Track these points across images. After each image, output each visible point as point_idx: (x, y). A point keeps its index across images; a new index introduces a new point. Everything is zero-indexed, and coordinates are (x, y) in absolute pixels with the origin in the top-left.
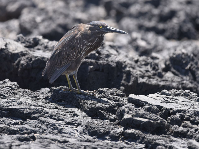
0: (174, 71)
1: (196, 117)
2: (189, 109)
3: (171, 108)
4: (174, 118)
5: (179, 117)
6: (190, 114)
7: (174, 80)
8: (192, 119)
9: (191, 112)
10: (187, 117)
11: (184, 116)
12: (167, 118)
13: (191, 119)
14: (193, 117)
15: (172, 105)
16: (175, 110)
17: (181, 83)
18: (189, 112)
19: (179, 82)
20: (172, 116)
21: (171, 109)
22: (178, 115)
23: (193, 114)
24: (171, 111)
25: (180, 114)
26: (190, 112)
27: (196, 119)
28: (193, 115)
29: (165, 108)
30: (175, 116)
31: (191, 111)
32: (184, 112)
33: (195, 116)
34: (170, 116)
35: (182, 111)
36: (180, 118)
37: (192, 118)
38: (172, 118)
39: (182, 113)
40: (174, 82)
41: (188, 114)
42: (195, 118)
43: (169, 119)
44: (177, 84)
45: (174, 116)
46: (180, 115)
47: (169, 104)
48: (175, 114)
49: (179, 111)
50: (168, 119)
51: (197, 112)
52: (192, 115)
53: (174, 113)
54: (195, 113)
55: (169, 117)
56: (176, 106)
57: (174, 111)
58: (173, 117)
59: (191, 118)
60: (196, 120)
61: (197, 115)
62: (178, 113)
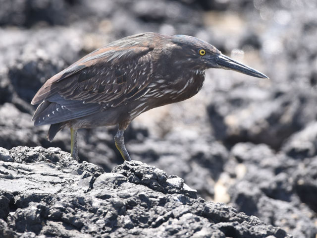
0: (20, 101)
1: (76, 211)
2: (60, 191)
3: (15, 190)
4: (25, 214)
5: (35, 212)
6: (63, 204)
7: (20, 125)
8: (68, 216)
9: (65, 199)
10: (54, 211)
11: (49, 209)
12: (8, 215)
13: (65, 216)
14: (70, 211)
15: (19, 184)
16: (26, 196)
17: (36, 130)
18: (58, 199)
19: (31, 128)
20: (19, 210)
21: (16, 193)
22: (33, 207)
23: (70, 204)
24: (17, 198)
25: (38, 204)
26: (62, 200)
27: (77, 216)
28: (70, 207)
29: (2, 192)
30: (26, 210)
31: (64, 196)
32: (48, 199)
33: (74, 209)
34: (14, 210)
35: (42, 197)
36: (38, 215)
37: (66, 213)
38: (18, 216)
39: (43, 204)
40: (20, 128)
41: (57, 205)
42: (73, 214)
43: (12, 218)
44: (28, 134)
45: (23, 210)
46: (38, 207)
47: (12, 181)
48: (27, 206)
49: (35, 198)
50: (9, 218)
51: (78, 198)
52: (67, 206)
53: (24, 203)
54: (73, 201)
55: (12, 214)
56: (29, 187)
57: (22, 197)
58: (21, 214)
59: (64, 214)
60: (78, 219)
61: (78, 207)
62: (32, 203)
